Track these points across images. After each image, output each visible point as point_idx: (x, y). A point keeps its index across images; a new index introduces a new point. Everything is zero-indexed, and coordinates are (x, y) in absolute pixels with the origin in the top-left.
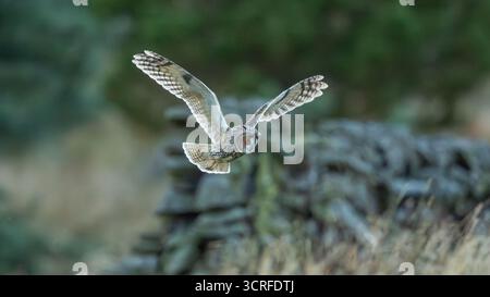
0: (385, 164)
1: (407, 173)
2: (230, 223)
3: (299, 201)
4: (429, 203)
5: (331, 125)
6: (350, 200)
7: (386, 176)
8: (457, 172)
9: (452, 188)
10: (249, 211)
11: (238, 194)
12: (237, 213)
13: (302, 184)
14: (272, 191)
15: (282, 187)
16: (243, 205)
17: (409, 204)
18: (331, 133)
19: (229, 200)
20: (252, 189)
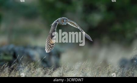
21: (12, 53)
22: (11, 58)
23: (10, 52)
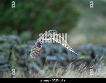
0: (45, 52)
1: (51, 54)
2: (4, 68)
3: (22, 62)
4: (56, 62)
5: (30, 42)
6: (36, 62)
7: (45, 55)
8: (64, 54)
9: (62, 58)
10: (9, 65)
11: (6, 60)
12: (6, 65)
13: (23, 57)
14: (15, 59)
15: (18, 58)
16: (8, 63)
17: (51, 63)
18: (30, 44)
19: (4, 62)
20: (10, 59)
21: (90, 52)
22: (88, 57)
23: (88, 51)
